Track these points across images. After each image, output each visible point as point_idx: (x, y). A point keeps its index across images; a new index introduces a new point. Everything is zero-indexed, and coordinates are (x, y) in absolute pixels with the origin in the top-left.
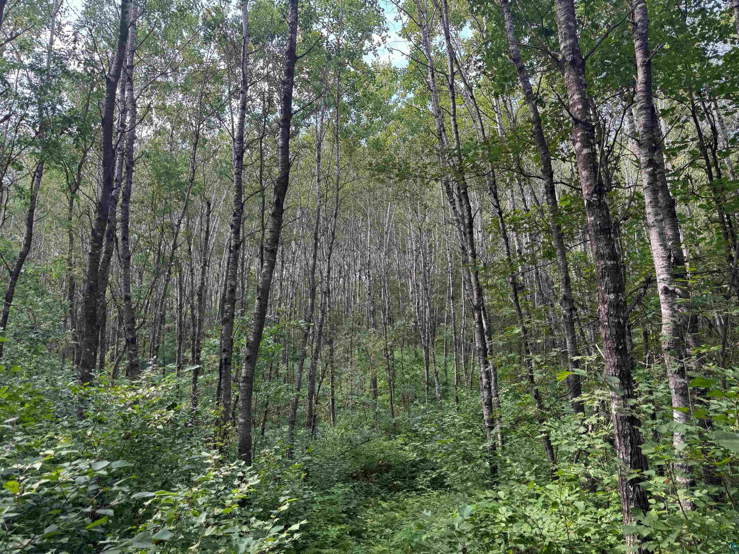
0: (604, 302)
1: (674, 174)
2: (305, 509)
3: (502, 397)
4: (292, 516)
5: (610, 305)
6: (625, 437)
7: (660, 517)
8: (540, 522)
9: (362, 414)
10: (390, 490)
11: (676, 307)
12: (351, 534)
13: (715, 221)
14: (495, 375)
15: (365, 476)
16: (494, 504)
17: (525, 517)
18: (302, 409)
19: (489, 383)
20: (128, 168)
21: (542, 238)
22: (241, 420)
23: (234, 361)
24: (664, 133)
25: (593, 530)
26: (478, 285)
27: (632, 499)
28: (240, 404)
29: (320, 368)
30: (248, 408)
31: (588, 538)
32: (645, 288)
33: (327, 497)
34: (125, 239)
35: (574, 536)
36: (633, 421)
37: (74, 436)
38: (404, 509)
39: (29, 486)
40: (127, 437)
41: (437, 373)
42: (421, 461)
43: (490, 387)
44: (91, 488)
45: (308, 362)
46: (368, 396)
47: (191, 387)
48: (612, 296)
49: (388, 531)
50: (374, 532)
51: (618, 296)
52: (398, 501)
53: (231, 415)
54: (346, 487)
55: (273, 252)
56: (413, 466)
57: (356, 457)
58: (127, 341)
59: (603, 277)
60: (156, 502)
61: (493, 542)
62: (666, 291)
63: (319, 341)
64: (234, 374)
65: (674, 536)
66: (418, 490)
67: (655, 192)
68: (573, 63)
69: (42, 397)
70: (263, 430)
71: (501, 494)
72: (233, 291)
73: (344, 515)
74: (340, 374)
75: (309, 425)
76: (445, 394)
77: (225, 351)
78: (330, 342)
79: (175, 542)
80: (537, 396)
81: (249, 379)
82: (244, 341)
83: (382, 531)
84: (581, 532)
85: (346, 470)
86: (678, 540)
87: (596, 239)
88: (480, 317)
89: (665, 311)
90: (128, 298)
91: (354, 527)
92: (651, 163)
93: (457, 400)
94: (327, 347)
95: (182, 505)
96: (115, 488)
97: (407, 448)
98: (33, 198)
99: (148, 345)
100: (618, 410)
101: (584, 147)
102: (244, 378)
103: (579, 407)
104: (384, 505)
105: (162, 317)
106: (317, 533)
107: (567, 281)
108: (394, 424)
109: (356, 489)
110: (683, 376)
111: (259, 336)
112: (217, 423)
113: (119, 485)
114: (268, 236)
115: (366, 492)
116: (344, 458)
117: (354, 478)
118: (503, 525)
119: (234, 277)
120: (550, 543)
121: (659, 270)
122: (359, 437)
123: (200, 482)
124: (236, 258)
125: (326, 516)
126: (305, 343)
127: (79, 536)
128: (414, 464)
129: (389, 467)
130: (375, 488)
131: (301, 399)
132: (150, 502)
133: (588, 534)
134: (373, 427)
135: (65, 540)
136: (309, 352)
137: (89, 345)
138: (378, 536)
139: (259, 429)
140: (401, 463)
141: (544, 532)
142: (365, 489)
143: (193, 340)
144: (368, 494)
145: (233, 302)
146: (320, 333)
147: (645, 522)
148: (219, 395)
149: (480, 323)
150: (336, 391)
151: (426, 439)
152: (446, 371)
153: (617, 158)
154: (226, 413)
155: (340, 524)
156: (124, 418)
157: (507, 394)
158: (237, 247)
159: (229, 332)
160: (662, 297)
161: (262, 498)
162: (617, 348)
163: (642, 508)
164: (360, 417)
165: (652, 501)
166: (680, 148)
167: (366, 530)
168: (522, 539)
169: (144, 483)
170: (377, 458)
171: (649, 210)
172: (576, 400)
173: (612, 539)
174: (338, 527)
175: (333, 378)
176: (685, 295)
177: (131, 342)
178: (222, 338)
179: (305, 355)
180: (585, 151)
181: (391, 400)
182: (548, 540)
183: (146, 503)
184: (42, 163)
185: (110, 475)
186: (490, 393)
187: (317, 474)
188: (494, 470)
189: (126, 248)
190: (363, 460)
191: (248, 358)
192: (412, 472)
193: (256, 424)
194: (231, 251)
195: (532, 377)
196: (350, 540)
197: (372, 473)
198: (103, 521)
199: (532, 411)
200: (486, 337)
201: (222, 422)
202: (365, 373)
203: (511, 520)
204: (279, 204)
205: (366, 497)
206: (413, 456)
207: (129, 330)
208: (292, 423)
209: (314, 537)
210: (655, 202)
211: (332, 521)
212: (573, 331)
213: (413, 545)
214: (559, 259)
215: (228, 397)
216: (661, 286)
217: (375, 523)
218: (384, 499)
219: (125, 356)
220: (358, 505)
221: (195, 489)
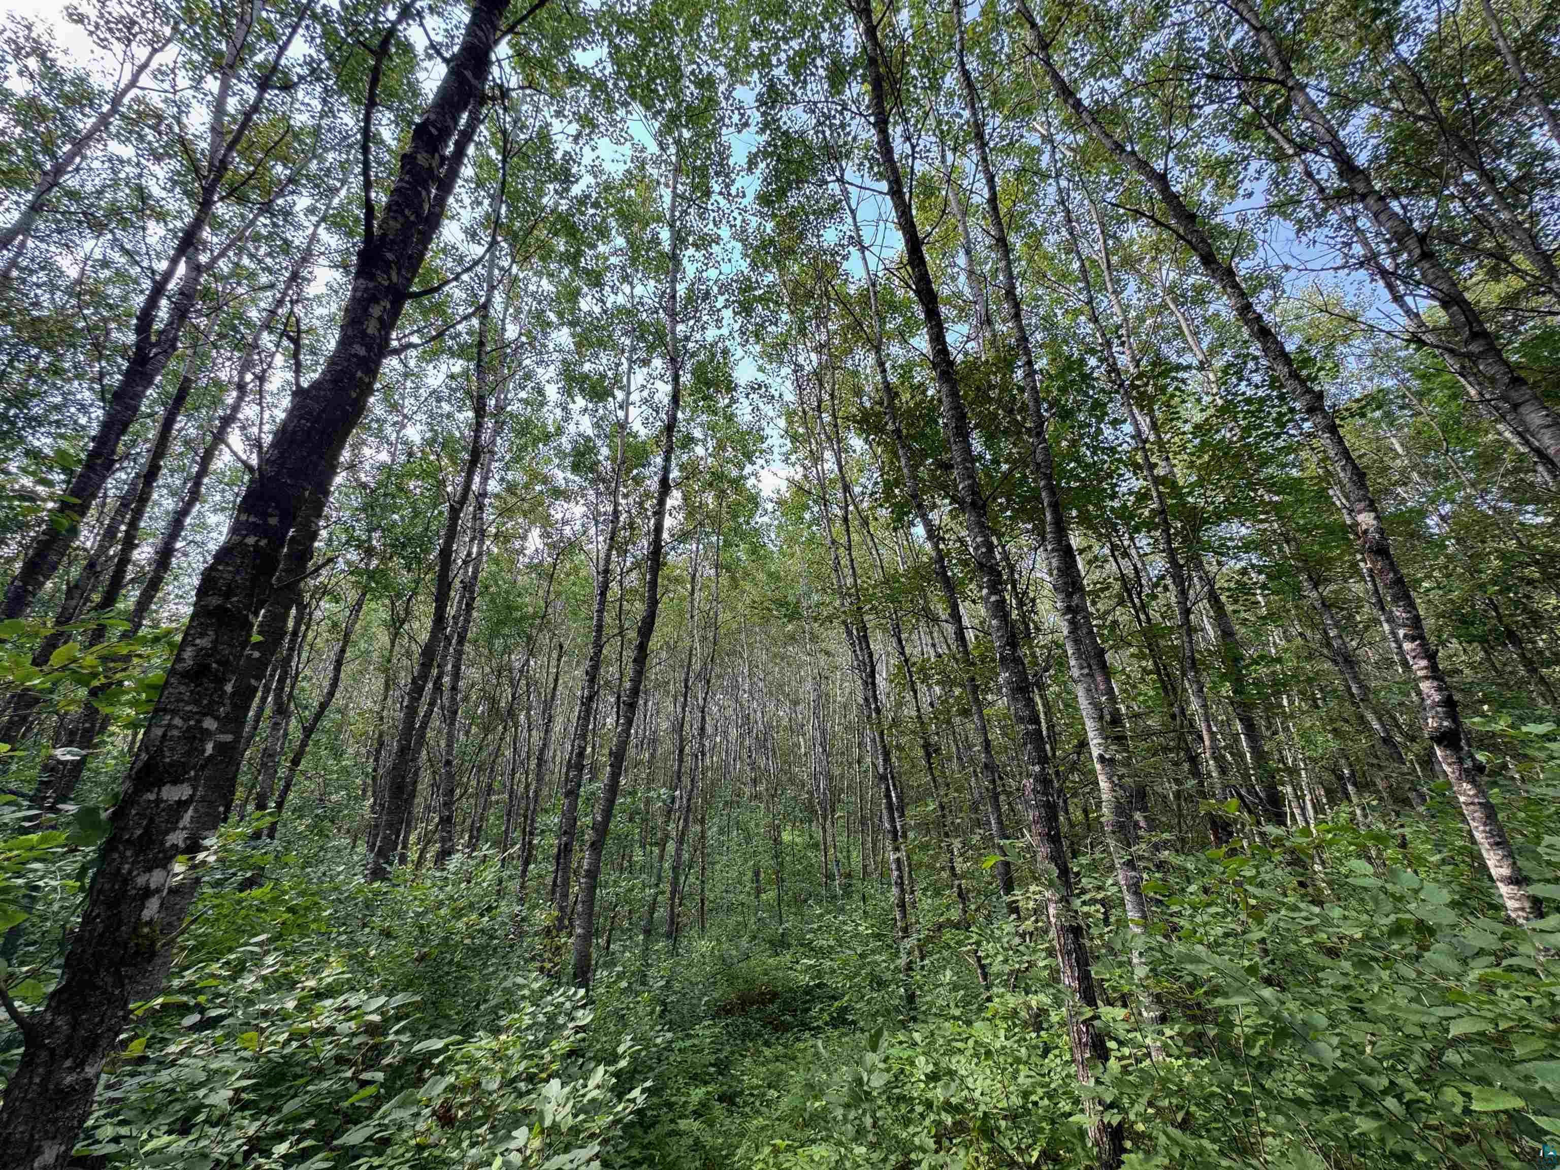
0: (1029, 776)
1: (1098, 618)
2: (660, 1061)
3: (918, 894)
4: (640, 1072)
5: (1036, 780)
6: (1069, 953)
7: (1125, 1070)
8: (970, 1080)
9: (740, 919)
10: (776, 1029)
11: (1115, 779)
12: (721, 1099)
13: (1150, 673)
14: (910, 865)
15: (743, 1010)
16: (909, 1052)
17: (951, 1073)
18: (661, 913)
19: (901, 877)
20: (467, 605)
21: (957, 691)
22: (579, 931)
23: (576, 846)
24: (1083, 574)
25: (1040, 1091)
26: (884, 747)
27: (1086, 1045)
28: (579, 908)
29: (686, 856)
30: (589, 913)
31: (1035, 1104)
32: (1079, 754)
33: (688, 1043)
34: (454, 688)
35: (1016, 1101)
36: (1076, 931)
37: (352, 957)
38: (794, 1059)
39: (273, 1038)
40: (422, 958)
41: (838, 862)
42: (818, 986)
43: (902, 883)
44: (356, 1041)
45: (671, 847)
46: (749, 894)
47: (518, 881)
48: (1037, 768)
49: (773, 1093)
50: (752, 1095)
51: (1043, 769)
52: (786, 1047)
53: (566, 922)
54: (715, 1025)
55: (632, 706)
56: (807, 994)
57: (731, 980)
58: (441, 818)
59: (1025, 744)
60: (450, 1059)
61: (912, 1110)
62: (1101, 758)
63: (686, 821)
64: (574, 865)
65: (1144, 1101)
66: (814, 1029)
67: (1077, 642)
68: (973, 504)
69: (317, 899)
70: (608, 942)
71: (917, 1036)
72: (581, 754)
73: (712, 1069)
74: (713, 864)
75: (668, 935)
76: (848, 891)
77: (565, 833)
78: (702, 822)
79: (469, 1122)
80: (962, 896)
81: (593, 874)
82: (588, 820)
83: (764, 1095)
84: (1026, 1095)
85: (716, 1001)
86: (1150, 1104)
87: (1014, 699)
88: (888, 789)
89: (1104, 784)
90: (448, 763)
91: (725, 1088)
92: (1069, 609)
93: (864, 899)
94: (698, 828)
95: (483, 1062)
96: (391, 1038)
97: (799, 967)
98: (347, 635)
99: (469, 822)
100: (1057, 916)
101: (991, 593)
102: (587, 871)
103: (1013, 908)
104: (767, 1052)
105: (490, 787)
106: (673, 1099)
107: (987, 744)
108: (783, 935)
109: (730, 1029)
110: (1134, 868)
111: (608, 814)
112: (548, 931)
113: (397, 1033)
114: (628, 685)
115: (744, 1033)
116: (715, 983)
117: (728, 1012)
118: (922, 1085)
119: (584, 737)
120: (985, 1113)
121: (1091, 735)
122: (734, 953)
123: (509, 1027)
124: (588, 712)
125: (687, 1073)
126: (667, 822)
127: (337, 1112)
128: (808, 990)
129: (775, 995)
130: (756, 1027)
131: (660, 898)
132: (441, 1058)
133: (1034, 1098)
134: (754, 938)
135: (310, 1123)
136: (674, 834)
137: (390, 825)
138: (757, 1103)
139: (602, 942)
140: (791, 989)
141: (977, 1095)
142: (742, 1028)
143: (526, 817)
144: (746, 1035)
145: (580, 768)
146: (689, 809)
147: (1106, 1079)
148: (553, 892)
149: (888, 796)
150: (708, 886)
151: (821, 953)
152: (849, 858)
153: (1033, 600)
154: (560, 919)
155: (706, 1083)
156: (421, 928)
157: (925, 890)
158: (590, 698)
159: (573, 807)
160: (1098, 767)
161: (599, 1046)
162: (1048, 834)
163: (1100, 1057)
164: (739, 923)
165: (1112, 1045)
166: (1102, 590)
167: (742, 1092)
168: (948, 1107)
169: (439, 1027)
170: (758, 982)
171: (1073, 662)
172: (1008, 899)
173: (1065, 1106)
174: (704, 1089)
175: (703, 868)
176: (1127, 763)
177: (446, 821)
178: (564, 815)
179: (667, 837)
180: (993, 598)
181: (780, 900)
182: (982, 1108)
183: (436, 1061)
184: (364, 595)
185: (385, 1020)
186: (903, 891)
187: (678, 1007)
188: (911, 998)
189: (453, 699)
190: (740, 985)
191: (593, 844)
192: (805, 1002)
193: (597, 934)
194: (583, 704)
195: (953, 868)
196: (718, 1109)
197: (752, 1004)
198: (370, 1090)
199: (955, 914)
200: (896, 815)
201: (554, 933)
202: (746, 861)
203: (933, 1077)
204: (642, 648)
205: (743, 1041)
206: (805, 979)
207: (445, 804)
208: (647, 932)
209: (670, 1105)
210: (1079, 653)
211: (697, 1079)
212: (997, 808)
213: (807, 1116)
214: (976, 717)
215: (565, 896)
216: (1095, 752)
217: (755, 1080)
218: (767, 1044)
219: (437, 836)
220: (733, 1053)
221: (503, 1037)
